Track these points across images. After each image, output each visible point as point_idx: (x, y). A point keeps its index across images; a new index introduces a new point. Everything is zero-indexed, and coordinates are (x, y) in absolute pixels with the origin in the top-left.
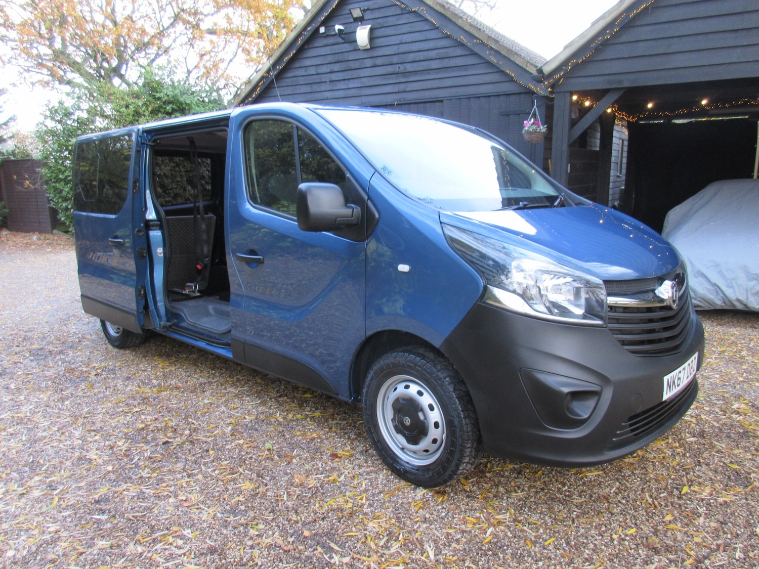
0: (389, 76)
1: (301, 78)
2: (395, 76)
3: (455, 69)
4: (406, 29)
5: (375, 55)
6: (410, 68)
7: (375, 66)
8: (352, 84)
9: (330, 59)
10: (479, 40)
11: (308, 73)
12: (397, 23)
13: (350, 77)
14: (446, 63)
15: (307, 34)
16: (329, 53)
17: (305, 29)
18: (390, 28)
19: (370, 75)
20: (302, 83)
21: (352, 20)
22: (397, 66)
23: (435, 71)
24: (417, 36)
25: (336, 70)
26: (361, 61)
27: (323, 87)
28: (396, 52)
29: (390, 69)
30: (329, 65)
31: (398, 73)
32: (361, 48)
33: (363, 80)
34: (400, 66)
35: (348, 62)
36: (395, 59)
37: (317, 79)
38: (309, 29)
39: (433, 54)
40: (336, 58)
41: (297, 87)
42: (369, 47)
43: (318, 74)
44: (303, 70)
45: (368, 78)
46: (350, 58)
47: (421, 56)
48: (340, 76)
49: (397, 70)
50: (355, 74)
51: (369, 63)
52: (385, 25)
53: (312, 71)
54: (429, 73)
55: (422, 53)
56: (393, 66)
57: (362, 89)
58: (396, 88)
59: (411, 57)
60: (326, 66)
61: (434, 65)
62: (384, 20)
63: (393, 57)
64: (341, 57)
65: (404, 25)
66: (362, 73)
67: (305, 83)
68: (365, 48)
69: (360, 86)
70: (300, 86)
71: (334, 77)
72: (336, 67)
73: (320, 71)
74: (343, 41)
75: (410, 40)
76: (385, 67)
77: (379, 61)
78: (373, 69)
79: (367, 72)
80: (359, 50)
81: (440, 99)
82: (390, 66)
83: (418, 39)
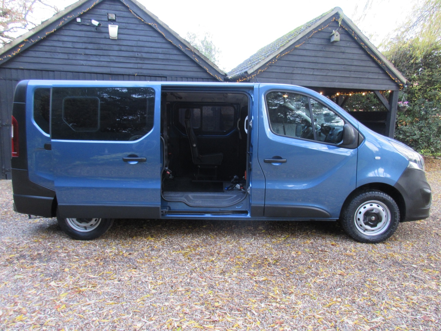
0: (130, 58)
1: (59, 48)
2: (135, 59)
3: (173, 61)
4: (142, 33)
5: (121, 44)
6: (145, 55)
7: (121, 50)
8: (102, 59)
9: (85, 40)
10: (189, 49)
11: (65, 46)
12: (136, 29)
13: (101, 54)
14: (167, 57)
15: (66, 20)
16: (84, 36)
17: (65, 16)
18: (131, 30)
19: (117, 55)
20: (60, 51)
21: (107, 20)
22: (137, 53)
23: (161, 60)
24: (150, 39)
25: (90, 48)
26: (110, 46)
27: (78, 57)
28: (136, 45)
29: (131, 54)
30: (84, 44)
31: (137, 57)
32: (111, 38)
33: (111, 57)
34: (138, 53)
35: (100, 45)
36: (135, 49)
37: (74, 51)
38: (68, 17)
39: (160, 50)
40: (90, 40)
41: (55, 54)
42: (117, 38)
43: (74, 48)
44: (61, 43)
45: (116, 57)
46: (101, 42)
47: (152, 50)
48: (93, 52)
49: (137, 56)
50: (105, 53)
51: (116, 48)
52: (128, 28)
53: (70, 45)
54: (157, 61)
55: (153, 49)
56: (134, 53)
57: (111, 63)
58: (136, 66)
59: (146, 50)
60: (81, 44)
61: (161, 56)
62: (127, 25)
63: (134, 47)
64: (94, 40)
65: (141, 31)
66: (111, 53)
67: (63, 52)
68: (114, 39)
69: (109, 61)
70: (58, 54)
71: (88, 52)
72: (90, 46)
73: (76, 46)
74: (96, 31)
75: (145, 40)
76: (128, 52)
77: (123, 48)
78: (119, 52)
79: (116, 53)
80: (109, 38)
81: (165, 76)
82: (132, 53)
83: (150, 40)
